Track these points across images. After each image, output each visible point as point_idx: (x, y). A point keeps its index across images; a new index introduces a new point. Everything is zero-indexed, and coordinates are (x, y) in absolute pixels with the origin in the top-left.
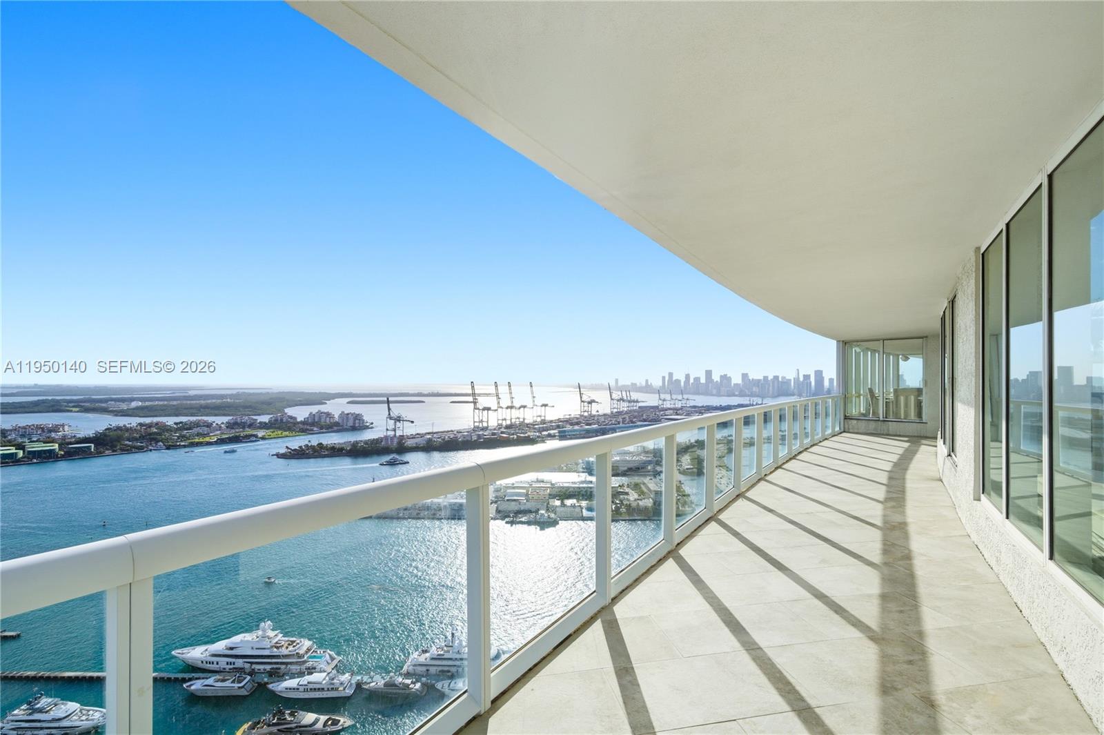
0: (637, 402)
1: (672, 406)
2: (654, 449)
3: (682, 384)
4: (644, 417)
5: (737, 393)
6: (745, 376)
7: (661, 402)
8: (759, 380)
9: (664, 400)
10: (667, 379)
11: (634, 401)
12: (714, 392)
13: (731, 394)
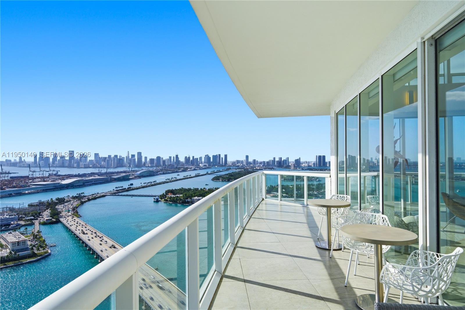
0: (9, 173)
1: (41, 176)
2: (19, 209)
3: (51, 160)
4: (14, 185)
5: (91, 166)
6: (96, 155)
7: (31, 173)
8: (105, 158)
9: (34, 172)
10: (38, 157)
11: (6, 173)
12: (75, 165)
13: (87, 167)
